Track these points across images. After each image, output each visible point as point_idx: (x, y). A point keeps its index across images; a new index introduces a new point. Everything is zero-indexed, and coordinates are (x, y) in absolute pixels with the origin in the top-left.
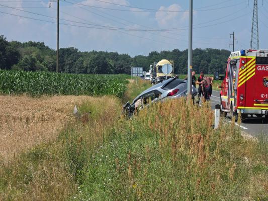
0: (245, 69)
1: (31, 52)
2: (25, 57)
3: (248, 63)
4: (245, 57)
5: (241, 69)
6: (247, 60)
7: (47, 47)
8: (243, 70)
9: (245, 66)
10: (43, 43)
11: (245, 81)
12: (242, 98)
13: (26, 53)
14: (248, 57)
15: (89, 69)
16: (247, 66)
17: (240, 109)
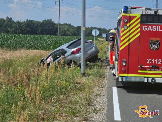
0: (128, 30)
1: (65, 28)
2: (62, 29)
3: (132, 22)
4: (128, 15)
5: (123, 29)
6: (131, 18)
7: (72, 26)
8: (125, 30)
9: (128, 25)
10: (70, 24)
11: (127, 44)
12: (124, 64)
13: (63, 28)
14: (131, 15)
15: (89, 34)
16: (130, 26)
17: (122, 77)
